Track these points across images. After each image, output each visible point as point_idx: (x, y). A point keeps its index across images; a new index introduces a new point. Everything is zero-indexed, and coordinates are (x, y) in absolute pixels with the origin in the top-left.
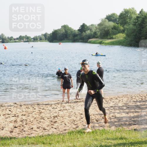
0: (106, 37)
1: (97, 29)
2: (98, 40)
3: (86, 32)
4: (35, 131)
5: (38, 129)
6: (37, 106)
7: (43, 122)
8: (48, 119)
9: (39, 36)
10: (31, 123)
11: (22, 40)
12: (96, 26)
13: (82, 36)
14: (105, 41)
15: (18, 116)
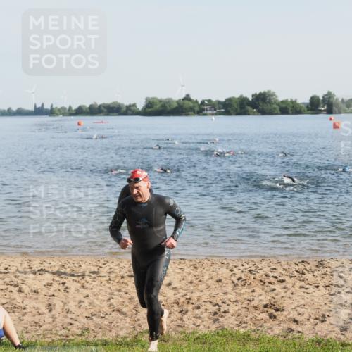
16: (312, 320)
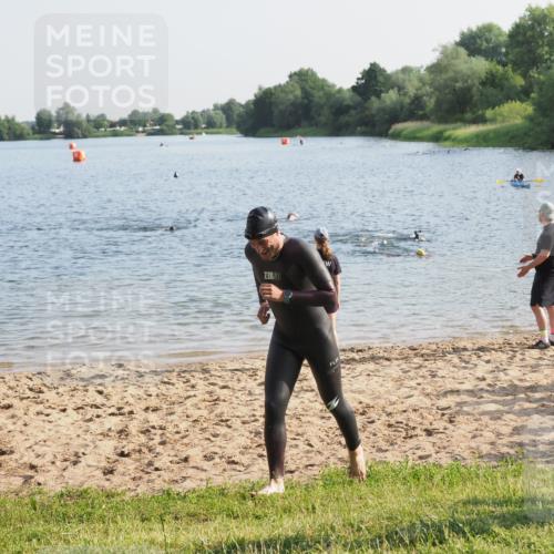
0: (458, 116)
1: (424, 84)
2: (428, 128)
3: (383, 95)
4: (197, 468)
5: (207, 463)
6: (202, 376)
7: (225, 436)
8: (244, 423)
9: (204, 111)
10: (183, 438)
11: (141, 129)
12: (422, 71)
13: (367, 113)
14: (454, 129)
15: (131, 412)
16: (58, 463)
